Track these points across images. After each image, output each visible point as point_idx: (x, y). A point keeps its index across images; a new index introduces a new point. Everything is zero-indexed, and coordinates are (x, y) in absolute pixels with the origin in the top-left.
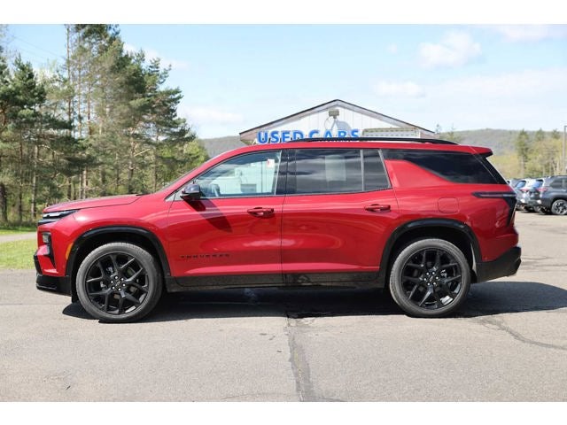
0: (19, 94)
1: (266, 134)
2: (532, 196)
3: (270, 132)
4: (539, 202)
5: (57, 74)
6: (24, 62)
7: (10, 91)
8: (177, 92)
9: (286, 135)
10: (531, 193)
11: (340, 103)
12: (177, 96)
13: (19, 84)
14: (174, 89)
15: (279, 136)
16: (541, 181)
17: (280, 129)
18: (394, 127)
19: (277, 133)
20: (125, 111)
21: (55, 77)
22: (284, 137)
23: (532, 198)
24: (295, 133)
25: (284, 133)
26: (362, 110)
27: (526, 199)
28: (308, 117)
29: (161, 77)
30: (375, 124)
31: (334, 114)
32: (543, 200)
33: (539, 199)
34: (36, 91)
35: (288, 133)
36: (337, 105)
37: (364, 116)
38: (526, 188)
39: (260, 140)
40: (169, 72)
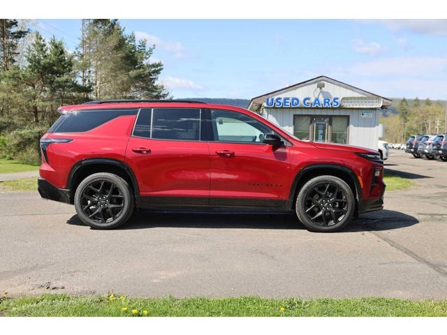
0: (55, 65)
1: (272, 99)
2: (435, 147)
3: (275, 98)
4: (440, 152)
5: (76, 51)
6: (57, 42)
7: (49, 63)
8: (159, 65)
9: (287, 101)
10: (433, 145)
11: (325, 78)
12: (159, 68)
13: (54, 59)
14: (157, 63)
15: (282, 101)
16: (442, 136)
17: (283, 96)
18: (363, 96)
19: (280, 99)
20: (125, 79)
21: (75, 53)
22: (285, 102)
23: (434, 149)
24: (293, 99)
25: (285, 99)
26: (340, 84)
27: (429, 150)
28: (301, 88)
29: (147, 54)
30: (350, 94)
31: (321, 87)
32: (443, 150)
33: (440, 150)
34: (65, 64)
35: (288, 99)
36: (323, 80)
37: (342, 88)
38: (429, 141)
39: (267, 104)
40: (154, 50)
